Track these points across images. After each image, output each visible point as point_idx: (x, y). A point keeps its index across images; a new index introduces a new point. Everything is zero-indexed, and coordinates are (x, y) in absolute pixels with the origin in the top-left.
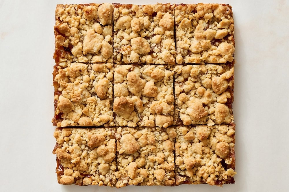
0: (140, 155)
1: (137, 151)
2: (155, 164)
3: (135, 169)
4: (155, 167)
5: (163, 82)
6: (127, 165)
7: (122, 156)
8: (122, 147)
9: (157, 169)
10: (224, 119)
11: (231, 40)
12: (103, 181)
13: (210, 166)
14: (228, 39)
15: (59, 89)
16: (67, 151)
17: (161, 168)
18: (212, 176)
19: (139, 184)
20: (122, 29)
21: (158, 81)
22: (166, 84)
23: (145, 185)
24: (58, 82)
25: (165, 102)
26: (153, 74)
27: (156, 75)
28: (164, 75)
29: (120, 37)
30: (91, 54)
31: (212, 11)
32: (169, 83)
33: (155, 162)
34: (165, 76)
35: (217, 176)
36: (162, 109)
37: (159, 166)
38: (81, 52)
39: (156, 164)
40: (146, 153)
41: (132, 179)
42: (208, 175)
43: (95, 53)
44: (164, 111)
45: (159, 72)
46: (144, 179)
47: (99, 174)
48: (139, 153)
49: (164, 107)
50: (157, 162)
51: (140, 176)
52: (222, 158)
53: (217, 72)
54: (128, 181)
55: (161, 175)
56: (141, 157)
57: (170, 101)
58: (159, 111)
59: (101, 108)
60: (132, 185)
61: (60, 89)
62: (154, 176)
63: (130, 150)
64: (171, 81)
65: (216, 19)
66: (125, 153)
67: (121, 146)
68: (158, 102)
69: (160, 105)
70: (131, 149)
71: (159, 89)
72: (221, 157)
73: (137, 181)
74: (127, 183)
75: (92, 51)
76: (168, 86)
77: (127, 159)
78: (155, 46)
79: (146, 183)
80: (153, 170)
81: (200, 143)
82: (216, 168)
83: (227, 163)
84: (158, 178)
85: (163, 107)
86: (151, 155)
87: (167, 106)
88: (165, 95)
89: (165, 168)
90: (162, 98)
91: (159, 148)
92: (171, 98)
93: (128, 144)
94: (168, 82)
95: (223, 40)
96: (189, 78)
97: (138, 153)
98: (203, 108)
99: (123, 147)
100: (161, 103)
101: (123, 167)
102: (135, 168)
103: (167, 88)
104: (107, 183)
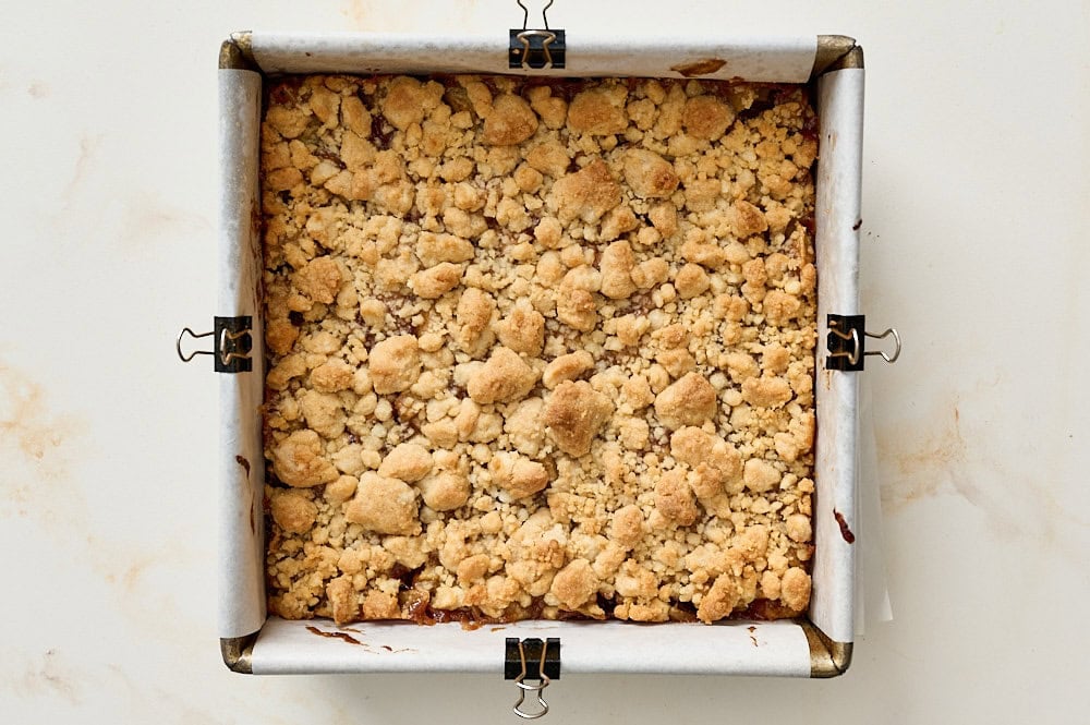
10: (617, 107)
11: (375, 86)
12: (800, 479)
13: (758, 157)
14: (371, 96)
15: (525, 606)
16: (707, 587)
18: (790, 147)
20: (345, 420)
21: (497, 307)
24: (505, 607)
29: (369, 425)
30: (420, 510)
31: (286, 143)
35: (790, 134)
38: (415, 539)
42: (786, 162)
43: (416, 499)
47: (777, 492)
52: (733, 117)
53: (470, 129)
59: (584, 477)
61: (526, 602)
65: (311, 130)
72: (730, 123)
75: (410, 507)
78: (393, 316)
81: (685, 186)
82: (763, 139)
83: (750, 104)
95: (375, 111)
96: (488, 213)
98: (581, 171)
104: (805, 466)
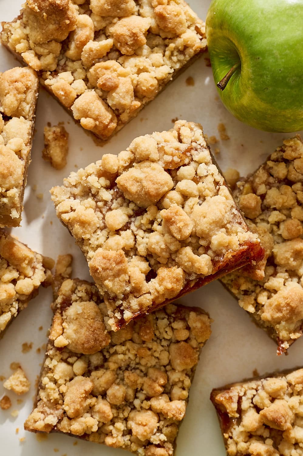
0: (106, 364)
1: (101, 352)
2: (138, 395)
3: (84, 395)
4: (137, 403)
5: (166, 46)
6: (68, 379)
7: (61, 354)
8: (65, 331)
9: (140, 409)
17: (150, 409)
19: (85, 436)
22: (168, 53)
23: (100, 443)
25: (132, 81)
26: (164, 9)
27: (167, 15)
28: (181, 34)
32: (175, 59)
33: (139, 389)
34: (182, 36)
36: (114, 88)
37: (146, 404)
39: (141, 396)
40: (122, 360)
41: (70, 419)
44: (114, 94)
45: (177, 19)
46: (101, 424)
48: (104, 356)
49: (122, 89)
50: (144, 392)
51: (92, 416)
54: (60, 421)
55: (145, 426)
56: (107, 369)
57: (144, 88)
58: (104, 85)
60: (67, 433)
62: (129, 426)
63: (83, 344)
64: (182, 57)
66: (70, 348)
67: (63, 329)
68: (120, 69)
69: (118, 76)
70: (88, 342)
71: (146, 50)
73: (81, 425)
74: (55, 424)
76: (168, 62)
77: (72, 365)
79: (102, 436)
80: (130, 409)
84: (137, 433)
85: (120, 86)
86: (133, 371)
87: (127, 92)
88: (145, 70)
89: (159, 411)
90: (135, 70)
91: (158, 358)
92: (152, 86)
93: (81, 327)
94: (175, 53)
97: (101, 357)
99: (68, 331)
100: (124, 75)
101: (55, 382)
102: (86, 392)
103: (162, 62)
